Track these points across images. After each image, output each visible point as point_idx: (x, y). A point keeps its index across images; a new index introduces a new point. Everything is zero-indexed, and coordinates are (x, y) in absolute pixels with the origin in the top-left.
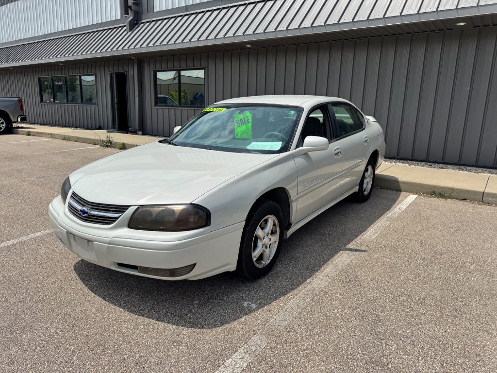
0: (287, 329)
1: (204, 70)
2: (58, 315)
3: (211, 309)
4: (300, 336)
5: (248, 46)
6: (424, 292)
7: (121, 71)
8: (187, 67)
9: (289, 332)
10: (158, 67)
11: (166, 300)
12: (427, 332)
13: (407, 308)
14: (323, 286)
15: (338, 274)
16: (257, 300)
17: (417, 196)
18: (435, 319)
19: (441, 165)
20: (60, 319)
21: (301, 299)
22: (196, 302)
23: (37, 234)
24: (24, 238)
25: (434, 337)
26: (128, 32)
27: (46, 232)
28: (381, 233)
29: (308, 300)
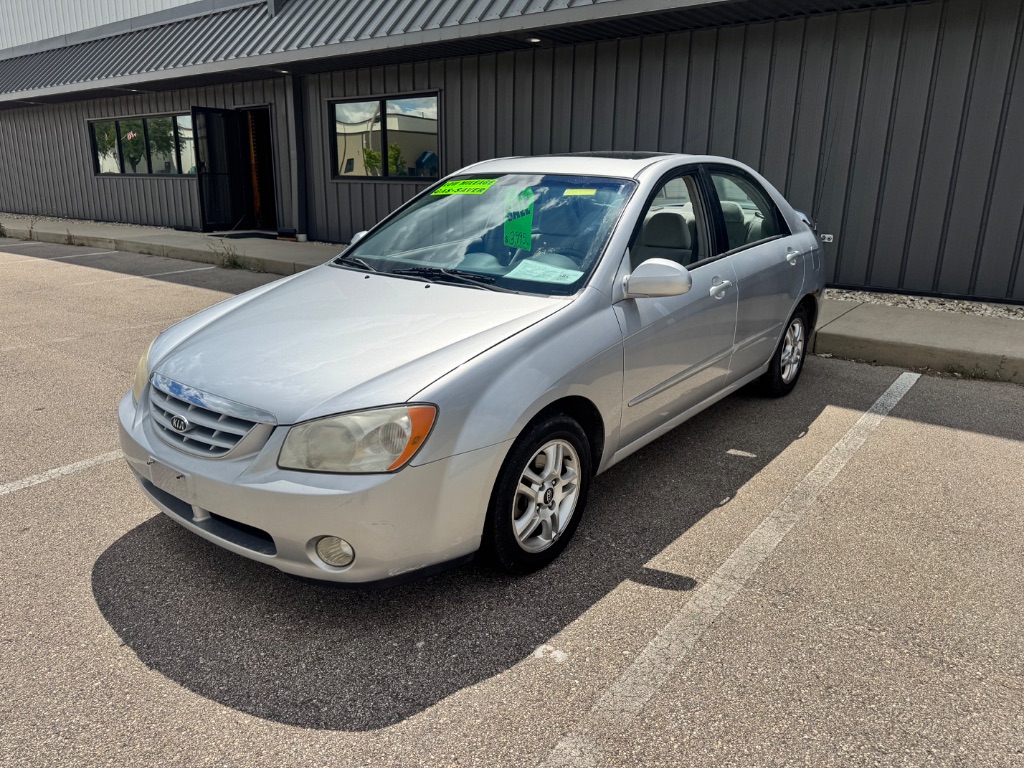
0: (643, 719)
1: (435, 98)
2: (94, 676)
3: (456, 665)
4: (677, 741)
5: (533, 40)
6: (971, 620)
7: (259, 102)
8: (399, 91)
9: (648, 728)
10: (339, 94)
11: (350, 638)
12: (995, 733)
13: (936, 666)
14: (723, 604)
15: (758, 572)
16: (566, 640)
17: (918, 376)
18: (1009, 696)
19: (967, 303)
20: (97, 687)
21: (674, 637)
22: (420, 645)
23: (65, 470)
24: (36, 480)
25: (1015, 745)
26: (271, 17)
27: (84, 463)
28: (846, 466)
29: (690, 642)
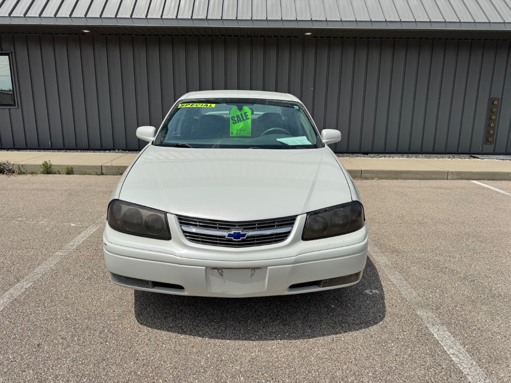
5: (85, 31)
